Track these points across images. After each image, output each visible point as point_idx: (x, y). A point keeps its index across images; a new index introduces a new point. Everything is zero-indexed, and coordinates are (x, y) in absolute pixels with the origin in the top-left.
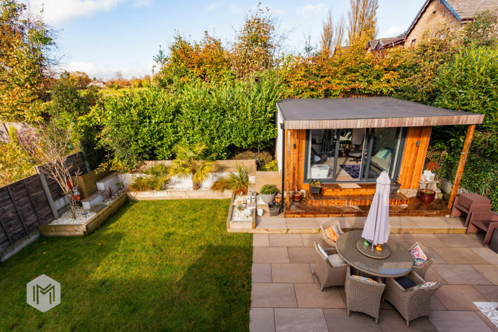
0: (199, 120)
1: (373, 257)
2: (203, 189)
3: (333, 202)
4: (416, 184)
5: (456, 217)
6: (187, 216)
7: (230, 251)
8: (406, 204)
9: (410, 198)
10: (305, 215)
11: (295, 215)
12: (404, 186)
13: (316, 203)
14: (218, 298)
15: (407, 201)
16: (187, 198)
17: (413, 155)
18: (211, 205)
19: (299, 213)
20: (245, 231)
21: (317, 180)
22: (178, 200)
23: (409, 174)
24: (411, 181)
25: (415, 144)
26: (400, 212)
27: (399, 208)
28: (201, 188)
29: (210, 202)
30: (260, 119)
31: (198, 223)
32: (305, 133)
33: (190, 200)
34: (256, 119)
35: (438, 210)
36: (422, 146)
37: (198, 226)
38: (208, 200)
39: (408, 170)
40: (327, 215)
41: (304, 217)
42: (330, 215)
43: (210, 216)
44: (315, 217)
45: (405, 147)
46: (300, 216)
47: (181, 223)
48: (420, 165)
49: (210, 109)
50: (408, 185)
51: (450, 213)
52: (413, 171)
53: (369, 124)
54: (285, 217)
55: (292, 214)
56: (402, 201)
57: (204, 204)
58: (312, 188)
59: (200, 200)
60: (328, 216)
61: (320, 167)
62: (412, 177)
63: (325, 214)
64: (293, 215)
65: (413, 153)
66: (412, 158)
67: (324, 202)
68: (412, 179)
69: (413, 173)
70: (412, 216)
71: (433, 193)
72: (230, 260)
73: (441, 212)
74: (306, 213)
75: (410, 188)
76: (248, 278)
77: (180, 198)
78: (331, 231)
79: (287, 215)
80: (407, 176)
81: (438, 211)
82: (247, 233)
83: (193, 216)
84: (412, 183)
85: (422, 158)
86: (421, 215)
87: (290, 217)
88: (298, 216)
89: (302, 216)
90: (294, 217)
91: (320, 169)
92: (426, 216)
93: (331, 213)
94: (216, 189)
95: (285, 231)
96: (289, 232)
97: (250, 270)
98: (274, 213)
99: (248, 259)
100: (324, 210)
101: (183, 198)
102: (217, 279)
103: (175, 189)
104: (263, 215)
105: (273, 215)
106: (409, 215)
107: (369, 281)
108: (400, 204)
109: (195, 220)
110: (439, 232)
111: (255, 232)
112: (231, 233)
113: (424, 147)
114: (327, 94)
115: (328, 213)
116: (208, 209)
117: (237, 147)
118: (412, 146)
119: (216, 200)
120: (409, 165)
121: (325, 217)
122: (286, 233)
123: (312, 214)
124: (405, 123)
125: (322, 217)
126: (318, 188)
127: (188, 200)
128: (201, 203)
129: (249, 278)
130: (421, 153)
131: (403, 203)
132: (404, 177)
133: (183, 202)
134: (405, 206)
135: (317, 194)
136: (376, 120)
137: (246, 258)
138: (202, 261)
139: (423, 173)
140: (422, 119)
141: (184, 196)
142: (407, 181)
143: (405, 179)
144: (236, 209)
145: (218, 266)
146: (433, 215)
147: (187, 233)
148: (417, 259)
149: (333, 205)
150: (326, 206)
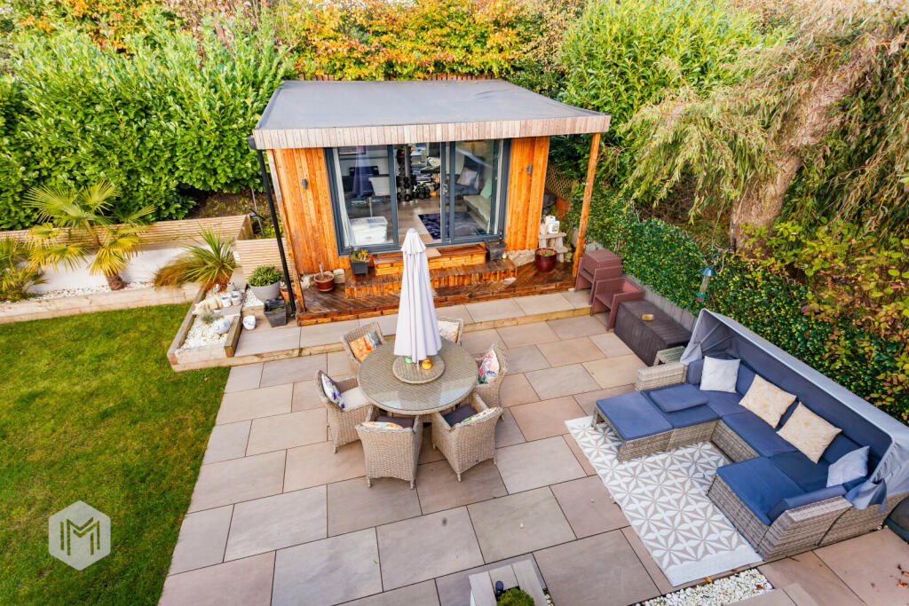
0: (84, 131)
1: (413, 382)
2: (135, 286)
3: (391, 287)
4: (533, 241)
5: (583, 289)
6: (87, 349)
7: (173, 410)
8: (514, 276)
9: (521, 267)
10: (339, 318)
11: (320, 320)
12: (515, 245)
13: (360, 293)
14: (119, 511)
15: (514, 271)
16: (95, 309)
17: (524, 191)
18: (153, 318)
19: (325, 316)
20: (213, 364)
21: (362, 248)
22: (72, 317)
23: (521, 225)
24: (525, 237)
25: (525, 170)
26: (500, 292)
27: (502, 284)
28: (131, 285)
29: (152, 313)
30: (235, 126)
31: (112, 362)
32: (322, 154)
33: (104, 312)
34: (226, 127)
35: (558, 281)
36: (536, 175)
37: (109, 370)
38: (149, 309)
39: (518, 218)
40: (378, 312)
41: (336, 321)
42: (384, 311)
43: (144, 342)
44: (358, 318)
45: (509, 177)
46: (329, 319)
47: (70, 368)
48: (537, 207)
49: (105, 103)
50: (520, 243)
51: (574, 286)
52: (527, 218)
53: (426, 136)
54: (300, 325)
55: (313, 318)
56: (506, 273)
57: (139, 318)
58: (354, 265)
59: (130, 311)
60: (382, 314)
61: (369, 221)
62: (526, 228)
63: (375, 310)
64: (315, 320)
65: (523, 187)
66: (523, 198)
67: (375, 289)
68: (526, 232)
69: (527, 221)
70: (521, 295)
71: (553, 254)
72: (167, 430)
73: (562, 285)
74: (340, 314)
75: (524, 249)
76: (195, 458)
77: (77, 312)
78: (363, 343)
79: (303, 322)
80: (519, 227)
81: (558, 284)
82: (219, 368)
83: (100, 350)
84: (528, 239)
85: (538, 196)
86: (533, 293)
87: (310, 324)
88: (325, 320)
89: (333, 320)
90: (317, 323)
91: (371, 227)
92: (541, 293)
93: (386, 308)
94: (162, 285)
95: (296, 352)
96: (305, 352)
97: (204, 441)
98: (276, 320)
99: (207, 419)
100: (372, 304)
101: (88, 310)
102: (127, 473)
103: (66, 292)
104: (256, 327)
105: (275, 324)
106: (515, 296)
107: (390, 428)
108: (504, 278)
109: (105, 356)
110: (554, 317)
111: (235, 363)
112: (182, 372)
113: (539, 175)
114: (391, 72)
115: (380, 309)
116: (143, 328)
117: (198, 190)
118: (520, 173)
119: (168, 306)
120: (520, 209)
121: (376, 316)
122: (299, 356)
123: (350, 313)
124: (489, 133)
125: (372, 316)
126: (363, 263)
127: (99, 314)
128: (129, 317)
129: (198, 457)
130: (537, 186)
131: (509, 276)
132: (513, 231)
133: (85, 319)
134: (511, 280)
135: (364, 275)
136: (439, 127)
137: (202, 419)
138: (100, 442)
139: (543, 221)
140: (517, 124)
141: (88, 307)
142: (520, 238)
143: (516, 233)
144: (198, 322)
145: (136, 445)
146: (552, 291)
147: (78, 388)
148: (489, 372)
149: (391, 292)
150: (380, 295)
